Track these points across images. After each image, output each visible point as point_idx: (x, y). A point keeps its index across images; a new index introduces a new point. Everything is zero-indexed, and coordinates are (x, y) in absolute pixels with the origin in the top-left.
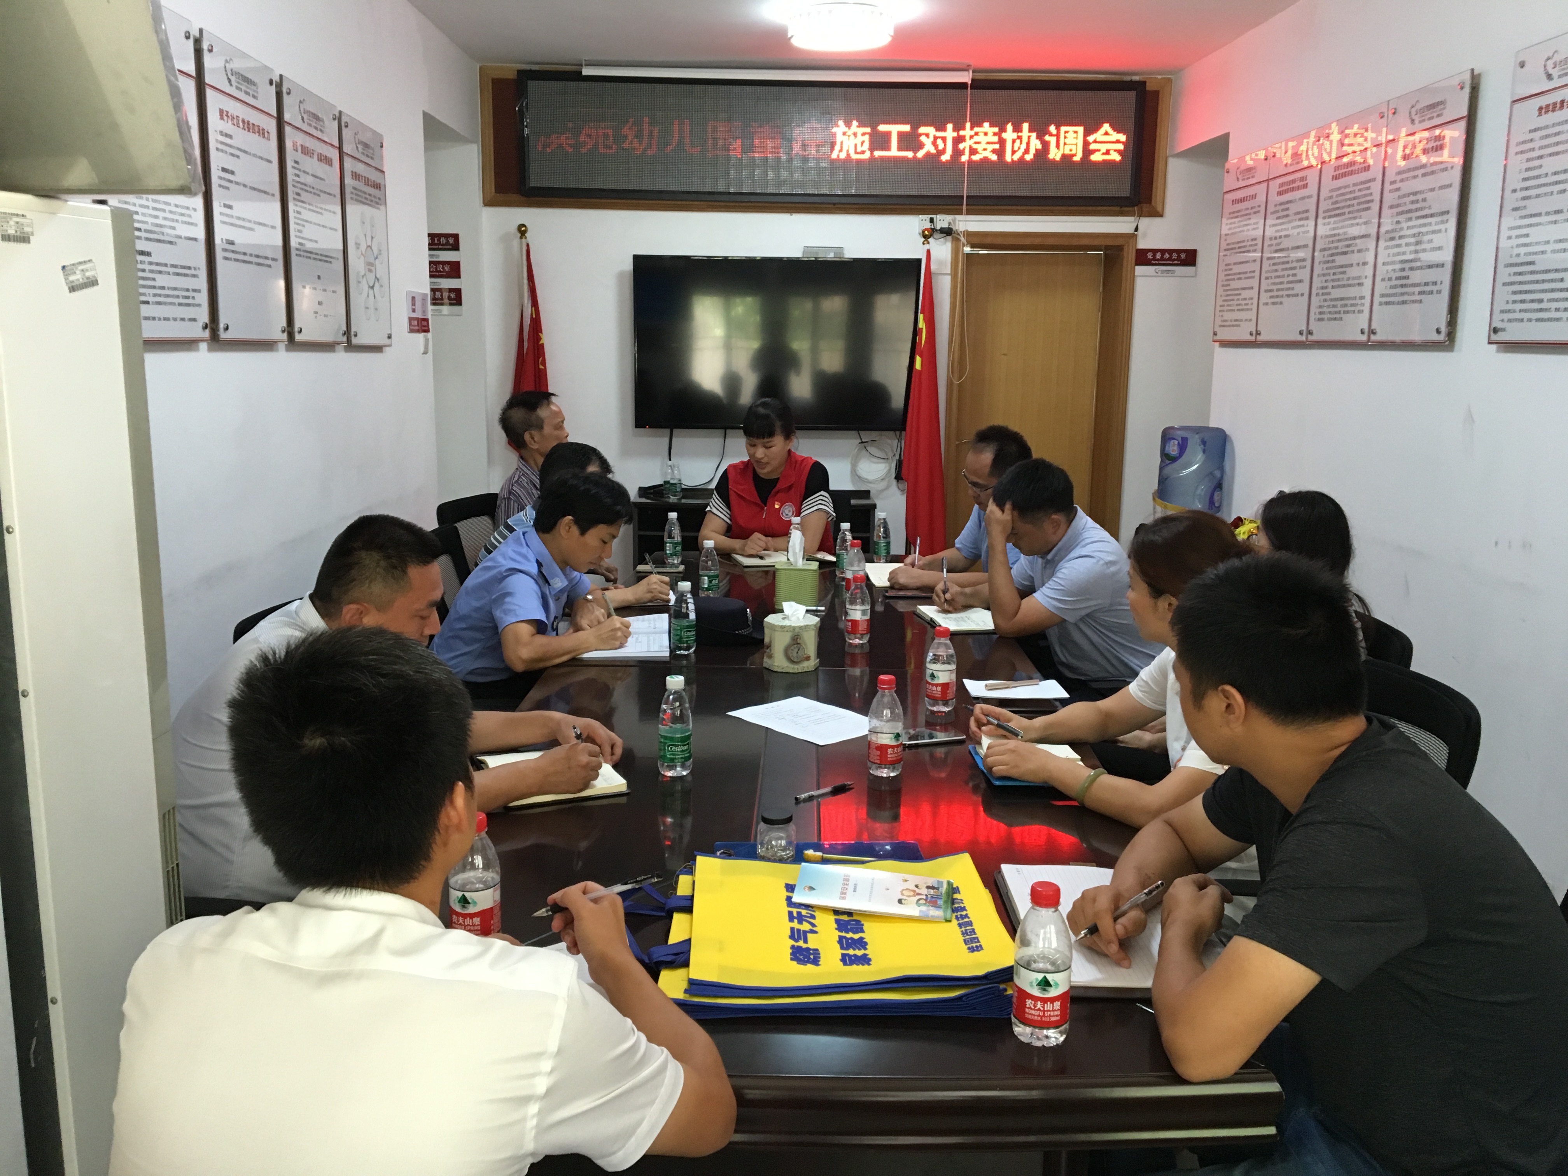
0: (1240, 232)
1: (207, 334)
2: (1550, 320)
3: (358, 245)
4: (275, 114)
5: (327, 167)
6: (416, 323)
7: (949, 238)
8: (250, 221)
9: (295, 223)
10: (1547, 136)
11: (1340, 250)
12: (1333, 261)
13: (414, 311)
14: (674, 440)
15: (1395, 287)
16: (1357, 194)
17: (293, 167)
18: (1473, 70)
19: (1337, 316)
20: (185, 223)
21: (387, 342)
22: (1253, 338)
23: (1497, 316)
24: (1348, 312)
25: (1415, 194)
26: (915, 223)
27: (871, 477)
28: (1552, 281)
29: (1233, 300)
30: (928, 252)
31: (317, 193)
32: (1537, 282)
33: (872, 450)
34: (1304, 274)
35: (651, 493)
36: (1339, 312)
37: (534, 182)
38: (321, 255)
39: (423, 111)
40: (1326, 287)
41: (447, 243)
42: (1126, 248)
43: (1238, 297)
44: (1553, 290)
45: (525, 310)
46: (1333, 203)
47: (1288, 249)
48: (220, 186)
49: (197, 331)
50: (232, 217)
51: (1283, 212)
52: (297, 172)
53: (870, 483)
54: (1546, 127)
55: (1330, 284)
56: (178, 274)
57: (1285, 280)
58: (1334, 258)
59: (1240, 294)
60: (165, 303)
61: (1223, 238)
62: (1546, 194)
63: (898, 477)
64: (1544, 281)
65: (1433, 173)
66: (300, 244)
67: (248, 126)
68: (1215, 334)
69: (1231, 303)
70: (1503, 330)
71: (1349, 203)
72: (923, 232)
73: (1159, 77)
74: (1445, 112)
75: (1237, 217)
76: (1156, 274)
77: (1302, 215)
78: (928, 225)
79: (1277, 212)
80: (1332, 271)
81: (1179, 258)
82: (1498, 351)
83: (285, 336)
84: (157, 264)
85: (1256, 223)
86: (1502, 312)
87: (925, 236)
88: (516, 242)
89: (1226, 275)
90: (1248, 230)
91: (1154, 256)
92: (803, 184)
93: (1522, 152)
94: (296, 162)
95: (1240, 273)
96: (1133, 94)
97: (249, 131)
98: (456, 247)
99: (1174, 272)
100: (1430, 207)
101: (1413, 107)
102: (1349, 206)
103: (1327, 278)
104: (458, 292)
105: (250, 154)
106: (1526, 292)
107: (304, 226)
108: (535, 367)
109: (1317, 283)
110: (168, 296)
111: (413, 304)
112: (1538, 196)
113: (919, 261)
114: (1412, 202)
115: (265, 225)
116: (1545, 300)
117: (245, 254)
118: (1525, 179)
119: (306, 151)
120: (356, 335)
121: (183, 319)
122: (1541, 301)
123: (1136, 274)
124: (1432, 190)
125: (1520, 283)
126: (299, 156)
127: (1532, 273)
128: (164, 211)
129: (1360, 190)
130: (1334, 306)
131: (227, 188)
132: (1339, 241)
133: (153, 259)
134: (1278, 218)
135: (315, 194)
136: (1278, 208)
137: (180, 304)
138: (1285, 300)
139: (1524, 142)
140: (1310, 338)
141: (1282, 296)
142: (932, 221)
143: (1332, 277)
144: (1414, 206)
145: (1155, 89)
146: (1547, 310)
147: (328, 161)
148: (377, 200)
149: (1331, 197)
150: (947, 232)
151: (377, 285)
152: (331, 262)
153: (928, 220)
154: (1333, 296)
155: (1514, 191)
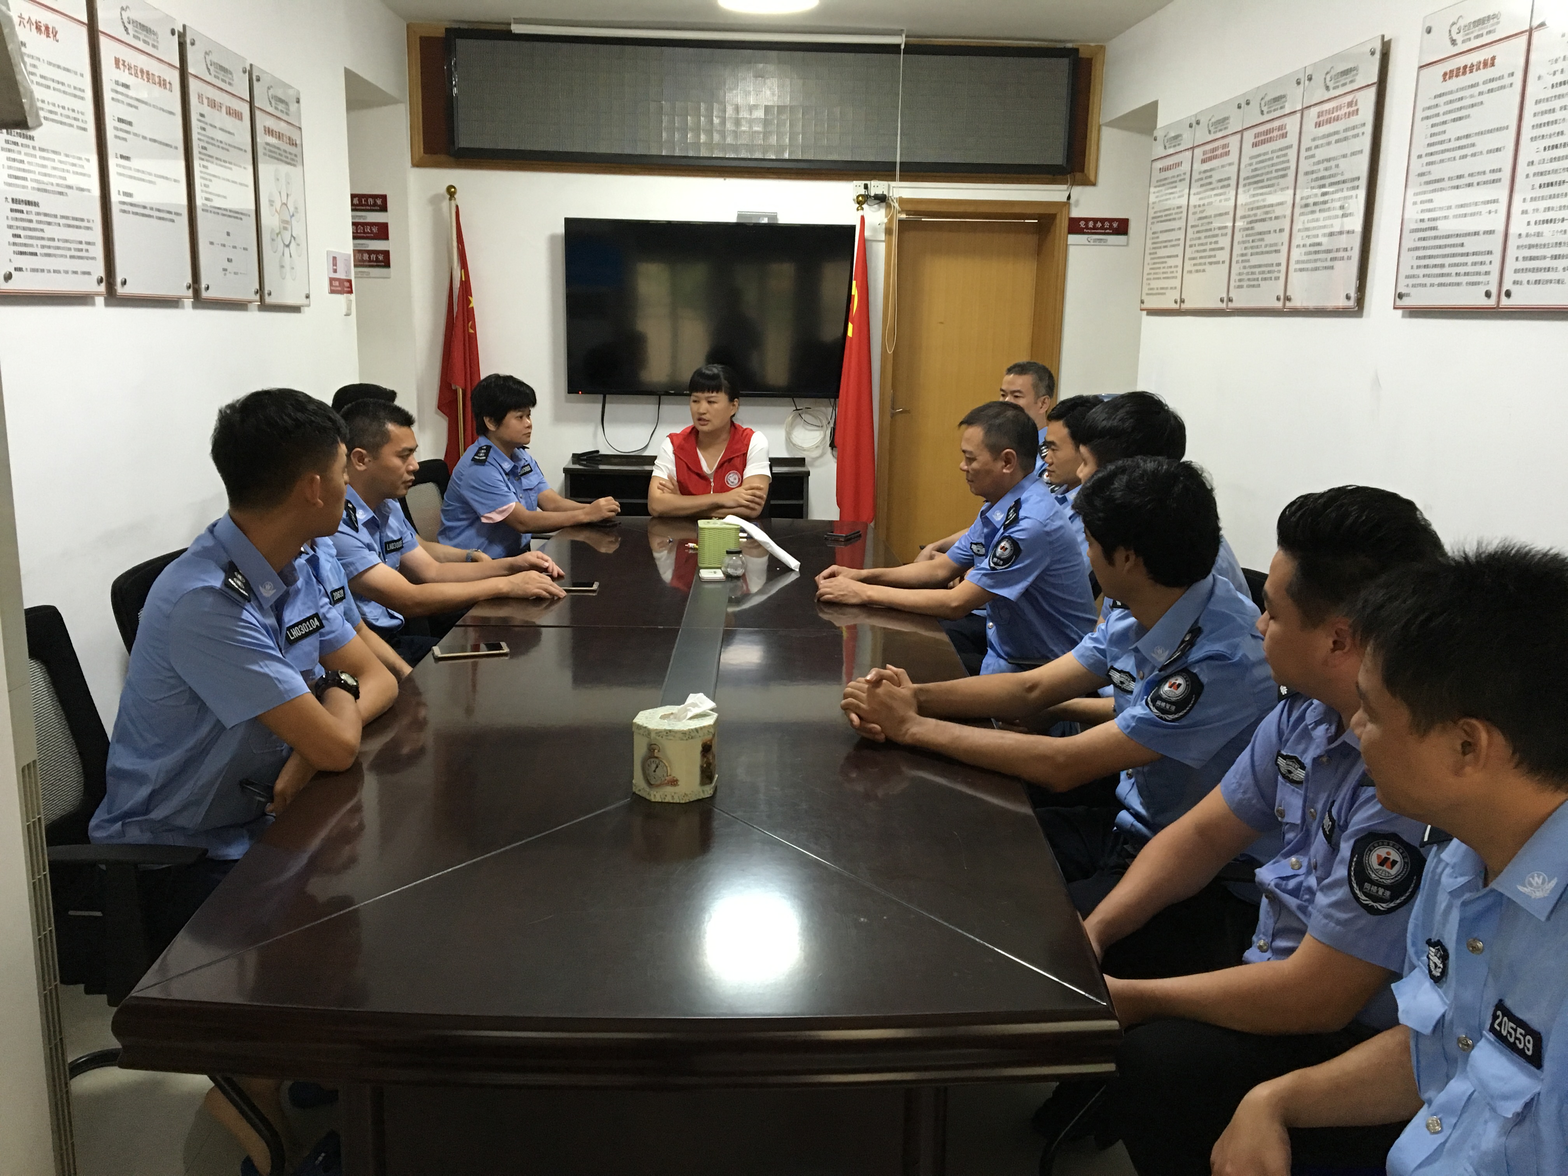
0: (1167, 200)
1: (102, 288)
2: (1450, 284)
3: (271, 203)
4: (178, 65)
5: (237, 122)
6: (337, 283)
7: (884, 204)
8: (150, 174)
9: (202, 178)
10: (1451, 102)
11: (1258, 218)
12: (1252, 228)
13: (335, 271)
14: (607, 406)
15: (1310, 253)
16: (1275, 161)
17: (200, 121)
18: (1383, 37)
19: (1255, 283)
20: (77, 173)
21: (305, 301)
22: (1177, 306)
23: (1403, 282)
24: (1265, 279)
25: (1328, 160)
26: (852, 189)
27: (805, 446)
28: (1453, 246)
29: (1159, 268)
30: (863, 218)
31: (226, 147)
32: (1440, 247)
33: (806, 417)
34: (1225, 242)
35: (584, 460)
36: (1258, 279)
37: (464, 141)
38: (230, 211)
39: (345, 68)
40: (1245, 255)
41: (375, 204)
42: (1058, 216)
43: (1164, 265)
44: (1454, 255)
45: (454, 273)
46: (1253, 171)
47: (1210, 217)
48: (116, 137)
49: (91, 285)
50: (130, 169)
51: (1206, 182)
52: (203, 125)
53: (804, 450)
54: (1451, 92)
55: (1249, 251)
56: (69, 226)
57: (1208, 247)
58: (1253, 225)
59: (1166, 262)
60: (55, 256)
61: (1151, 206)
62: (1449, 159)
63: (832, 445)
64: (1445, 246)
65: (1346, 139)
66: (207, 199)
67: (147, 75)
68: (1142, 302)
69: (1157, 271)
70: (1408, 295)
71: (1267, 170)
72: (858, 197)
73: (1092, 44)
74: (1358, 78)
75: (1164, 185)
76: (1087, 243)
77: (1224, 183)
78: (862, 191)
79: (1201, 179)
80: (1251, 239)
81: (1111, 227)
82: (1404, 316)
83: (190, 293)
84: (46, 215)
85: (1182, 191)
86: (1407, 277)
87: (858, 203)
88: (445, 204)
89: (1153, 243)
90: (1174, 198)
91: (1086, 224)
92: (735, 148)
93: (1427, 118)
94: (202, 115)
95: (1166, 241)
96: (1065, 61)
97: (148, 81)
98: (384, 208)
99: (1106, 241)
100: (1342, 174)
101: (1327, 73)
102: (1268, 173)
103: (1247, 245)
104: (386, 254)
105: (150, 105)
106: (1430, 257)
107: (211, 181)
108: (464, 331)
109: (1237, 250)
110: (58, 248)
111: (335, 264)
112: (1442, 161)
113: (853, 228)
114: (1326, 169)
115: (167, 178)
116: (1447, 265)
117: (145, 207)
118: (1429, 145)
119: (213, 104)
120: (270, 294)
121: (75, 273)
122: (1443, 266)
123: (1069, 243)
124: (1344, 156)
125: (1424, 248)
126: (206, 109)
127: (1435, 238)
128: (54, 160)
129: (1278, 157)
130: (1253, 273)
131: (125, 139)
132: (1258, 208)
133: (41, 209)
134: (1202, 186)
135: (223, 148)
136: (1203, 176)
137: (72, 257)
138: (1207, 267)
139: (1429, 108)
140: (1231, 305)
141: (1205, 264)
142: (866, 187)
143: (1252, 244)
144: (1327, 173)
145: (1089, 57)
146: (1449, 275)
147: (238, 116)
148: (293, 157)
149: (1251, 165)
150: (881, 199)
151: (293, 245)
152: (241, 219)
153: (863, 186)
154: (1252, 263)
155: (1420, 157)
